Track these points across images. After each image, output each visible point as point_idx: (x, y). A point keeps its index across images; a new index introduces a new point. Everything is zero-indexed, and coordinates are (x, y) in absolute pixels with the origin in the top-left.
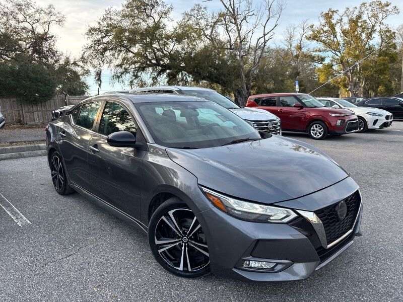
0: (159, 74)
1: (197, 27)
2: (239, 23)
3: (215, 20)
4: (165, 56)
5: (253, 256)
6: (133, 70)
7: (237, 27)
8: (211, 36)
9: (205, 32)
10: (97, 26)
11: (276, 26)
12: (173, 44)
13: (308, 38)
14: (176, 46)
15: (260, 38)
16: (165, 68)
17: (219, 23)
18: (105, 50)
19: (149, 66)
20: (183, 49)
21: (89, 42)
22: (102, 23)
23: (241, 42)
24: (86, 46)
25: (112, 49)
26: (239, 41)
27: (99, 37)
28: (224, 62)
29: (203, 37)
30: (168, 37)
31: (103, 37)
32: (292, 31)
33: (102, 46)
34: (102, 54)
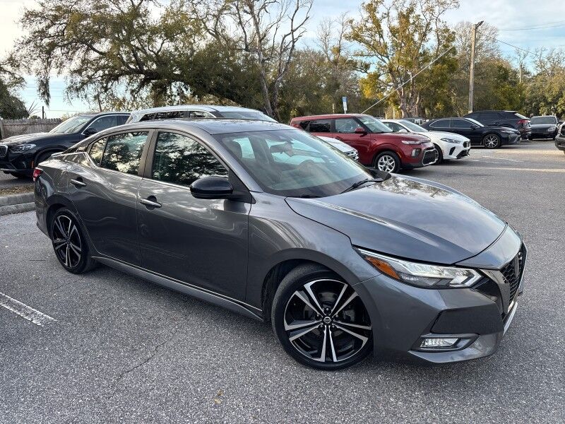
0: (142, 85)
1: (194, 16)
2: (256, 12)
3: (220, 7)
4: (149, 57)
5: (433, 333)
6: (100, 79)
7: (254, 17)
8: (215, 31)
9: (207, 24)
10: (39, 9)
11: (307, 18)
13: (348, 38)
14: (166, 45)
15: (285, 36)
16: (150, 76)
17: (225, 12)
18: (53, 46)
19: (123, 73)
20: (176, 49)
21: (27, 34)
22: (46, 5)
23: (260, 41)
24: (22, 40)
25: (64, 46)
26: (258, 39)
27: (44, 25)
28: (237, 68)
29: (204, 32)
30: (155, 31)
31: (48, 27)
32: (328, 26)
33: (46, 41)
34: (49, 53)
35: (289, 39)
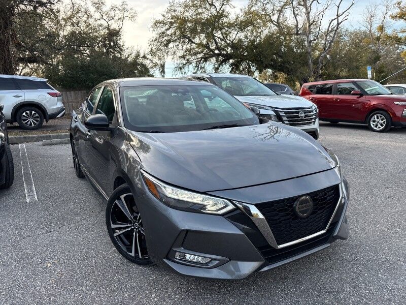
0: (221, 64)
1: (263, 13)
2: (308, 5)
3: (282, 4)
4: (228, 45)
5: (185, 248)
6: (195, 61)
7: (307, 9)
8: (278, 22)
9: (272, 18)
10: (161, 19)
11: (352, 4)
12: (236, 33)
13: (393, 17)
14: (238, 35)
15: (332, 20)
16: (227, 58)
17: (287, 7)
18: (169, 41)
19: (212, 56)
20: (246, 37)
21: (154, 35)
22: (166, 16)
23: (310, 26)
24: (152, 38)
25: (175, 41)
26: (308, 25)
27: (164, 29)
28: (290, 49)
29: (269, 24)
30: (231, 26)
31: (168, 29)
32: (373, 9)
33: (166, 38)
34: (167, 45)
35: (335, 22)
